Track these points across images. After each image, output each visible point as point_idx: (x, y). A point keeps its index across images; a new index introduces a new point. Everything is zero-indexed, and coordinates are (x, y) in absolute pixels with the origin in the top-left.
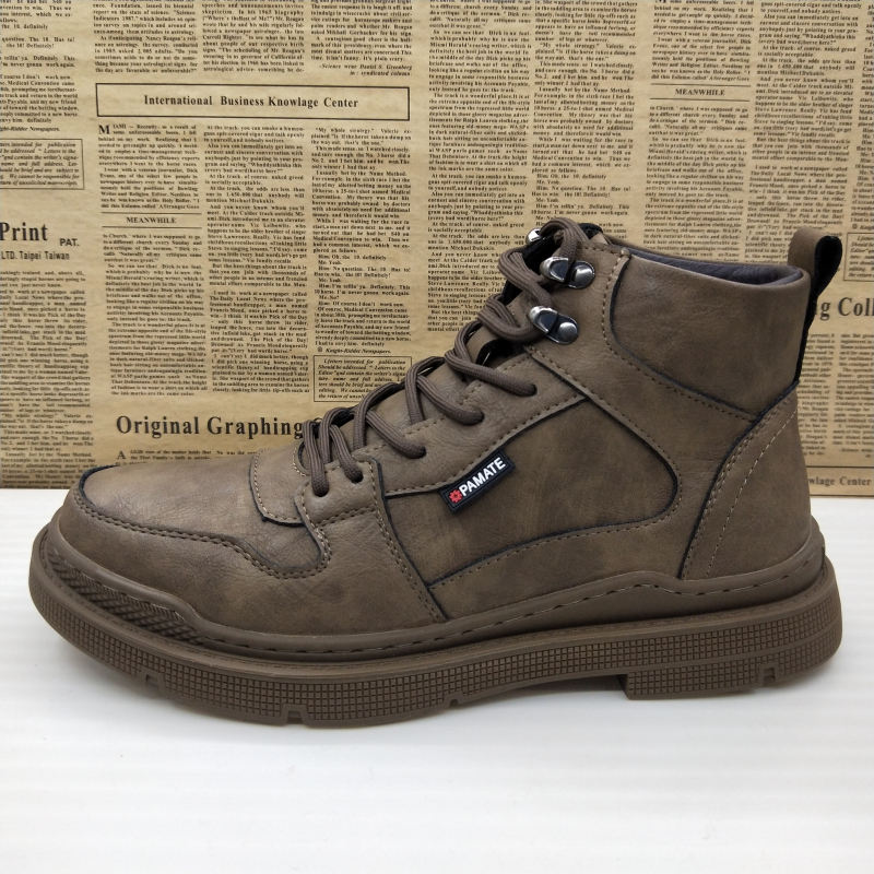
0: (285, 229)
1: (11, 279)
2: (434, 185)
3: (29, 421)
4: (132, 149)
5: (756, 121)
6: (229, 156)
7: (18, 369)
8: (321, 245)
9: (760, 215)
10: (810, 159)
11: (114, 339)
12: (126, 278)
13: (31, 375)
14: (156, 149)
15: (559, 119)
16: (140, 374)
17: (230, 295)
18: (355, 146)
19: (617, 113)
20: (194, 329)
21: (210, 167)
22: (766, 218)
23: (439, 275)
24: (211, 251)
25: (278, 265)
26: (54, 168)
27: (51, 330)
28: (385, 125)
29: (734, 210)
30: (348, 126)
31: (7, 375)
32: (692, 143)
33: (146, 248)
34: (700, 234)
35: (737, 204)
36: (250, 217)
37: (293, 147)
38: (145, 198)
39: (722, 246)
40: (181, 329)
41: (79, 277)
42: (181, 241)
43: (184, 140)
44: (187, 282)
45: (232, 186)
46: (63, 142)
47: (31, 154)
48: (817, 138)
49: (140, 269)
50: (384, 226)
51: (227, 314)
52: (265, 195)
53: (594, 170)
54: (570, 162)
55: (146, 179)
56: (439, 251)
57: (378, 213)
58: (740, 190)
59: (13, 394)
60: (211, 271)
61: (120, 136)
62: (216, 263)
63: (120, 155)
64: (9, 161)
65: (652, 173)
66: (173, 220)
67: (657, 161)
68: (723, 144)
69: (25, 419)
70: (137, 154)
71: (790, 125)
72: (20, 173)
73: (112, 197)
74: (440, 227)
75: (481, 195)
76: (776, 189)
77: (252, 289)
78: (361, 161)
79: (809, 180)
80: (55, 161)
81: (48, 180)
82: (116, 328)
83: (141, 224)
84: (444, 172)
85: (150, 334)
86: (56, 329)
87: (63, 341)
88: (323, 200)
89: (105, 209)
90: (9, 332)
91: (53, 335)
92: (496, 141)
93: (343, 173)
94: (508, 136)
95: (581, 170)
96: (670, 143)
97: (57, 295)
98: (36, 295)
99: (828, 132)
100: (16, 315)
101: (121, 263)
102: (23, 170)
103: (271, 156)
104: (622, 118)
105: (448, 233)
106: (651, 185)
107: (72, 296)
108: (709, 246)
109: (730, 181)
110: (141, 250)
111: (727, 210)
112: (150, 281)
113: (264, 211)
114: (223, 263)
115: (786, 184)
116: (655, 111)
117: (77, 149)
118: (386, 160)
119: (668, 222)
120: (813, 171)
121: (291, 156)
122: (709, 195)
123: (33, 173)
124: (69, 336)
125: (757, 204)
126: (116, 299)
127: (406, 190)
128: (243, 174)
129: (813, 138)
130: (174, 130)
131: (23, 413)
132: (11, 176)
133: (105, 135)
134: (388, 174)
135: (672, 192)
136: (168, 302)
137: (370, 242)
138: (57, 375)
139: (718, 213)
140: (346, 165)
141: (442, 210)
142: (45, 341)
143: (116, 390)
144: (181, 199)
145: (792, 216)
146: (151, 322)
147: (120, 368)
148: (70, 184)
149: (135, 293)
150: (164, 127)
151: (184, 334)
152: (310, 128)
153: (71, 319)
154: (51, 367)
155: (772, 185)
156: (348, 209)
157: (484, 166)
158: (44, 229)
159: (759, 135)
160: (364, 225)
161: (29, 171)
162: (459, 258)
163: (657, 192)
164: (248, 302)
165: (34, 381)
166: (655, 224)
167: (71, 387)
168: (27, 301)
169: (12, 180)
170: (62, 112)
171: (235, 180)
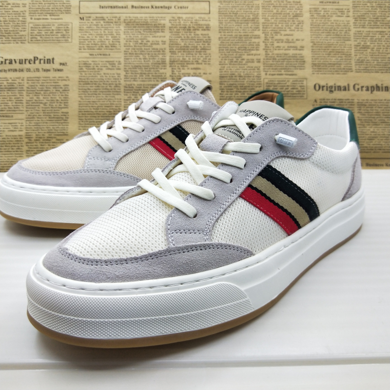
0: (157, 58)
1: (37, 80)
2: (221, 39)
3: (40, 143)
4: (93, 26)
5: (353, 13)
6: (134, 29)
7: (36, 119)
8: (173, 64)
9: (359, 50)
10: (377, 28)
11: (81, 105)
12: (88, 79)
13: (42, 122)
14: (104, 26)
15: (272, 13)
16: (92, 121)
17: (133, 86)
18: (187, 24)
19: (296, 10)
20: (116, 100)
21: (126, 33)
22: (362, 52)
23: (224, 75)
24: (125, 67)
25: (154, 72)
26: (59, 34)
27: (53, 102)
28: (200, 15)
29: (348, 49)
30: (184, 16)
31: (32, 122)
32: (328, 22)
33: (97, 66)
34: (335, 58)
35: (349, 46)
36: (143, 53)
37: (161, 24)
38: (98, 46)
39: (344, 63)
40: (111, 101)
41: (67, 79)
42: (112, 64)
43: (115, 22)
44: (115, 80)
45: (135, 40)
46: (64, 24)
47: (50, 29)
48: (379, 19)
49: (94, 75)
50: (200, 56)
51: (131, 94)
52: (149, 44)
53: (288, 32)
54: (278, 30)
55: (98, 38)
56: (223, 66)
57: (198, 51)
58: (349, 40)
59: (33, 130)
60: (125, 76)
61: (89, 21)
62: (128, 72)
63: (87, 29)
64: (40, 31)
65: (312, 34)
66: (109, 55)
67: (314, 29)
68: (341, 22)
69: (38, 142)
70: (95, 28)
71: (367, 15)
72: (45, 36)
73: (84, 46)
74: (224, 56)
75: (241, 43)
76: (365, 40)
77: (142, 83)
78: (190, 30)
79: (378, 36)
80: (60, 31)
81: (57, 39)
82: (81, 100)
83: (95, 56)
84: (225, 34)
85: (97, 103)
86: (55, 101)
87: (58, 106)
88: (173, 45)
89: (81, 51)
90: (34, 103)
91: (54, 104)
92: (247, 21)
93: (182, 35)
94: (251, 19)
95: (283, 33)
96: (319, 22)
97: (57, 87)
98: (48, 87)
99: (384, 17)
100: (38, 96)
101: (86, 73)
102: (46, 35)
103: (152, 28)
104: (298, 12)
105: (227, 58)
106: (313, 38)
107: (63, 87)
108: (339, 63)
109: (345, 37)
110: (95, 67)
111: (346, 49)
112: (97, 80)
113: (148, 50)
114: (130, 72)
115: (369, 38)
116: (311, 10)
117: (70, 26)
118: (200, 29)
119: (321, 53)
120: (379, 33)
121: (160, 28)
122: (337, 42)
123: (51, 36)
124: (61, 104)
125: (357, 46)
126: (83, 88)
127: (209, 41)
128: (140, 36)
129: (377, 20)
130: (111, 18)
131: (38, 139)
132: (41, 37)
133: (82, 21)
134: (202, 35)
135: (322, 41)
136: (106, 89)
137: (194, 62)
138: (54, 122)
139: (342, 50)
140: (184, 31)
141: (224, 49)
142: (50, 107)
143: (81, 128)
144: (113, 46)
145: (373, 51)
146: (98, 98)
147: (83, 118)
148: (66, 40)
149: (91, 85)
150: (107, 18)
151: (112, 103)
152: (169, 17)
153: (62, 97)
154: (52, 118)
155: (363, 38)
156: (185, 49)
157: (242, 31)
158: (53, 59)
159: (356, 19)
160: (191, 56)
161: (48, 35)
162: (232, 69)
163: (315, 41)
164: (141, 89)
165: (43, 124)
166: (316, 54)
167: (60, 127)
168: (43, 89)
169: (41, 39)
170: (64, 12)
171: (137, 38)
